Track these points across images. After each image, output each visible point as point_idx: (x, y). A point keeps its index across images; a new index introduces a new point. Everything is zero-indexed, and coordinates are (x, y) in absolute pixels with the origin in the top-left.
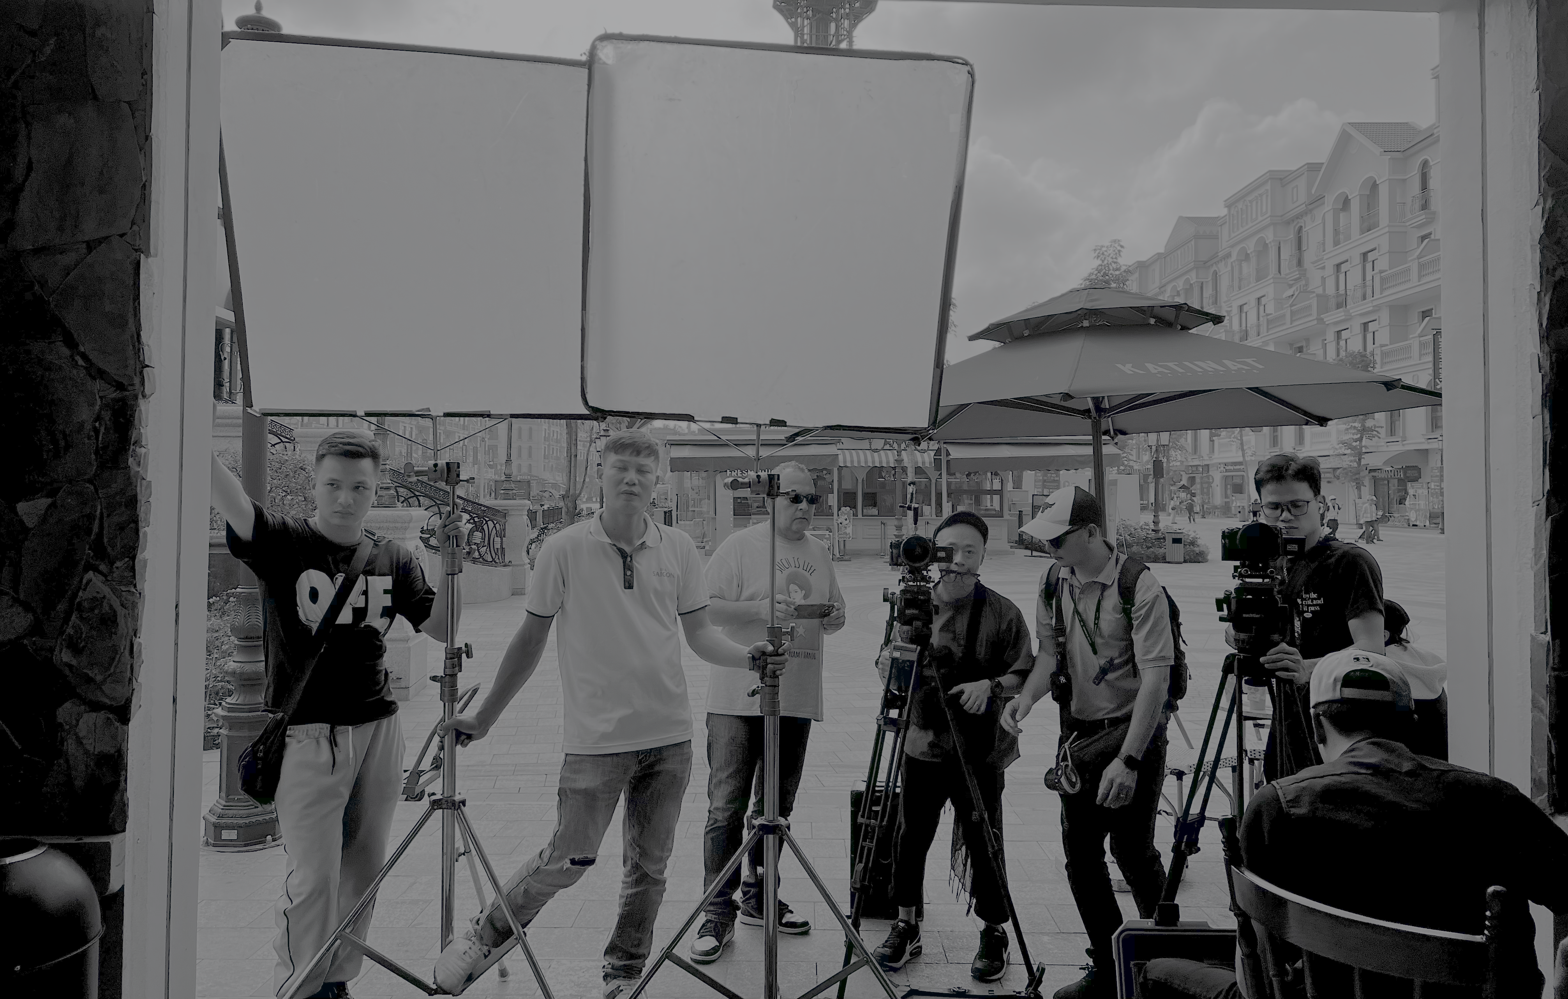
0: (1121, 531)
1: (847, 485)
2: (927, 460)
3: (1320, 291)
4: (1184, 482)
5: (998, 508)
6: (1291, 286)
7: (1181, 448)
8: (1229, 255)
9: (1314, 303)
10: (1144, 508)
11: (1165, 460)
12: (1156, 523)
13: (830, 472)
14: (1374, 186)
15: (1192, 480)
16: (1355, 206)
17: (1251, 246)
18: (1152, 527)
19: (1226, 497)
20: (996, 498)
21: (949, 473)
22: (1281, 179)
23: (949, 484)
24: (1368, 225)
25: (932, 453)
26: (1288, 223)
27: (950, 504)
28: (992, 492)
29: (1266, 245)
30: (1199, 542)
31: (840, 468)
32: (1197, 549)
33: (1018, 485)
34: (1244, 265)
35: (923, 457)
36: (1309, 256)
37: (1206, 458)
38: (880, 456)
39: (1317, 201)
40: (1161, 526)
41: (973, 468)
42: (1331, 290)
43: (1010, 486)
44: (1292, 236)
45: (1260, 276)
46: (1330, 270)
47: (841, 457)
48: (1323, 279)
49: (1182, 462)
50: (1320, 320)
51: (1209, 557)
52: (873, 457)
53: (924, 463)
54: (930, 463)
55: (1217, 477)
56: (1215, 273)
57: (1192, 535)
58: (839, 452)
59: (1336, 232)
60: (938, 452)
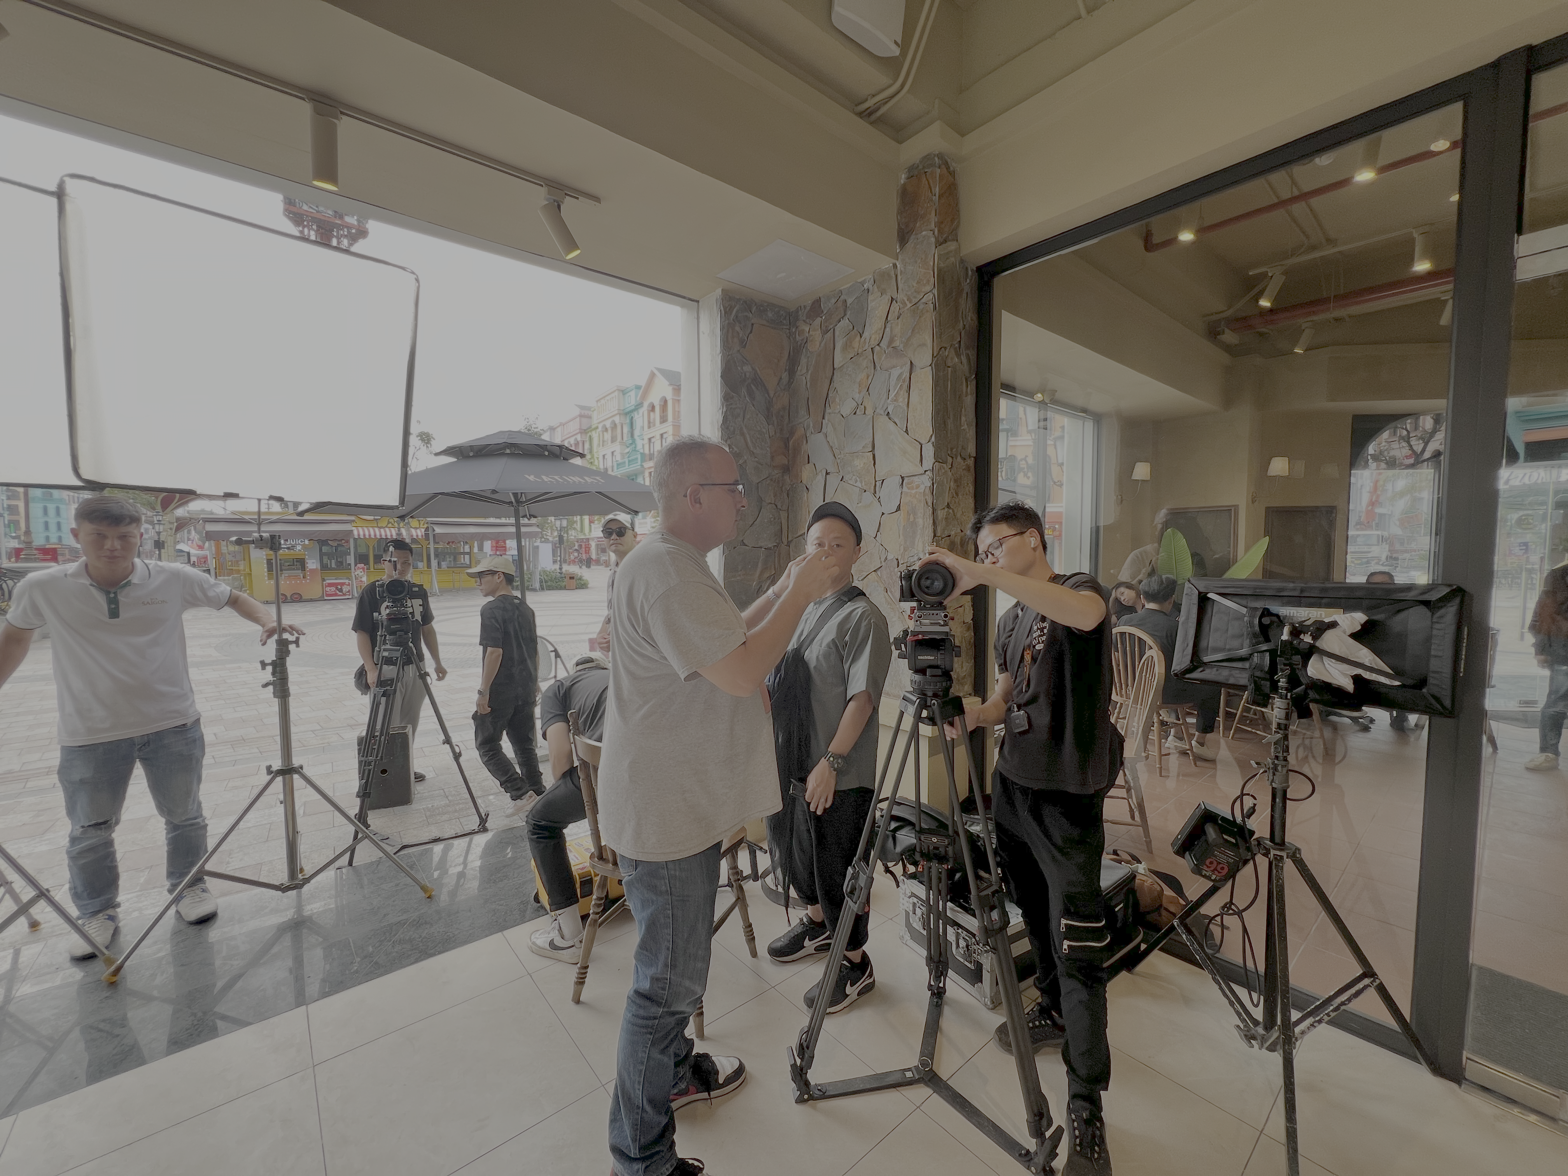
0: (542, 573)
1: (362, 550)
2: (420, 534)
3: (642, 451)
4: (576, 547)
5: (468, 563)
6: (628, 447)
7: (575, 529)
8: (597, 428)
9: (639, 457)
10: (555, 562)
11: (566, 535)
12: (561, 569)
13: (347, 542)
14: (666, 401)
15: (580, 546)
16: (657, 409)
17: (608, 424)
18: (559, 571)
19: (598, 555)
20: (467, 557)
21: (435, 542)
22: (622, 391)
23: (436, 549)
24: (664, 420)
25: (423, 530)
26: (626, 414)
27: (436, 561)
28: (464, 553)
29: (616, 425)
30: (584, 578)
31: (355, 539)
32: (582, 582)
33: (481, 548)
34: (605, 433)
35: (416, 532)
36: (637, 433)
37: (587, 534)
38: (385, 532)
39: (639, 405)
40: (564, 570)
41: (452, 540)
42: (647, 451)
43: (476, 550)
44: (628, 421)
45: (613, 440)
46: (646, 441)
47: (355, 533)
48: (643, 445)
49: (575, 536)
50: (642, 466)
51: (589, 586)
52: (380, 532)
53: (417, 536)
54: (422, 536)
55: (593, 544)
56: (590, 436)
57: (580, 574)
58: (354, 528)
59: (649, 422)
60: (427, 529)
